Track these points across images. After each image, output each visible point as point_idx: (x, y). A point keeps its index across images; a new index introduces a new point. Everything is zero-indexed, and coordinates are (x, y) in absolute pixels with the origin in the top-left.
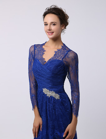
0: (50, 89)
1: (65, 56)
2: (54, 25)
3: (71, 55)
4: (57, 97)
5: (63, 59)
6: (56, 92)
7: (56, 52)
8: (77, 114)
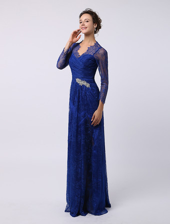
0: (82, 79)
1: (96, 52)
2: (87, 21)
3: (101, 52)
4: (88, 85)
5: (94, 54)
6: (87, 82)
7: (89, 48)
8: (104, 102)
